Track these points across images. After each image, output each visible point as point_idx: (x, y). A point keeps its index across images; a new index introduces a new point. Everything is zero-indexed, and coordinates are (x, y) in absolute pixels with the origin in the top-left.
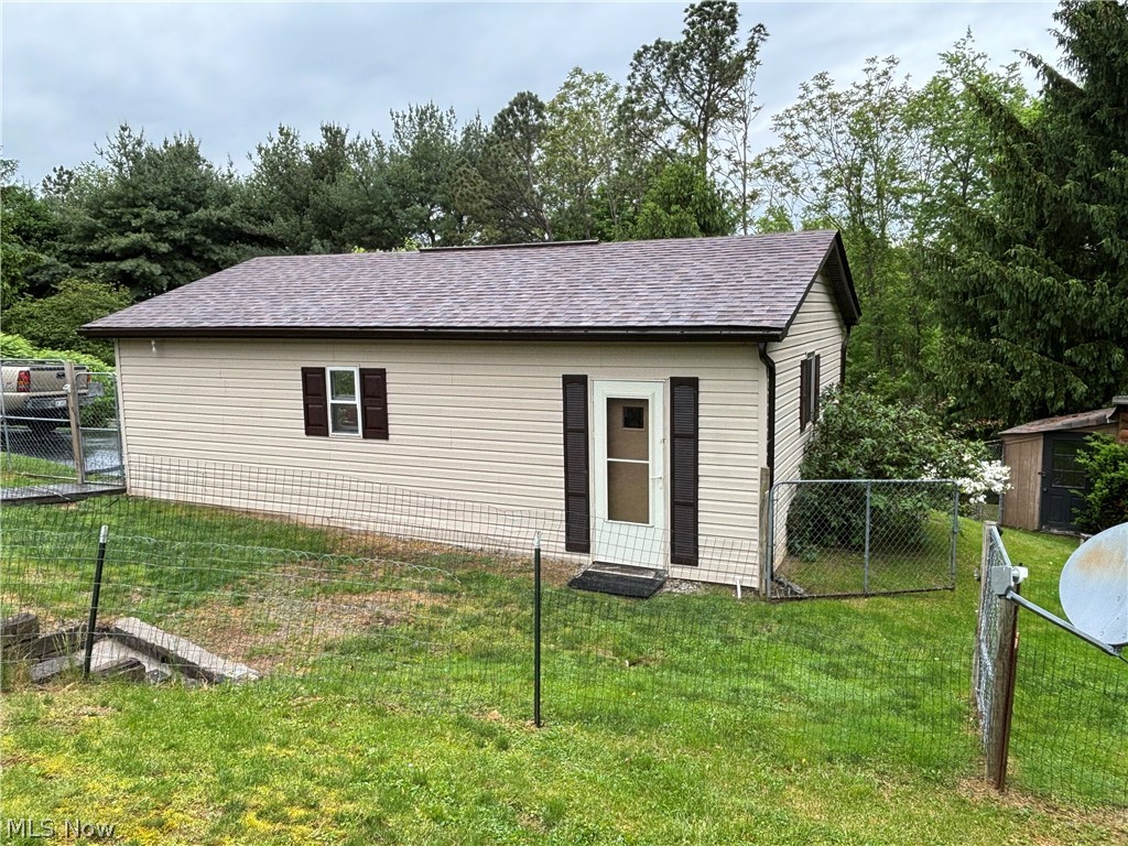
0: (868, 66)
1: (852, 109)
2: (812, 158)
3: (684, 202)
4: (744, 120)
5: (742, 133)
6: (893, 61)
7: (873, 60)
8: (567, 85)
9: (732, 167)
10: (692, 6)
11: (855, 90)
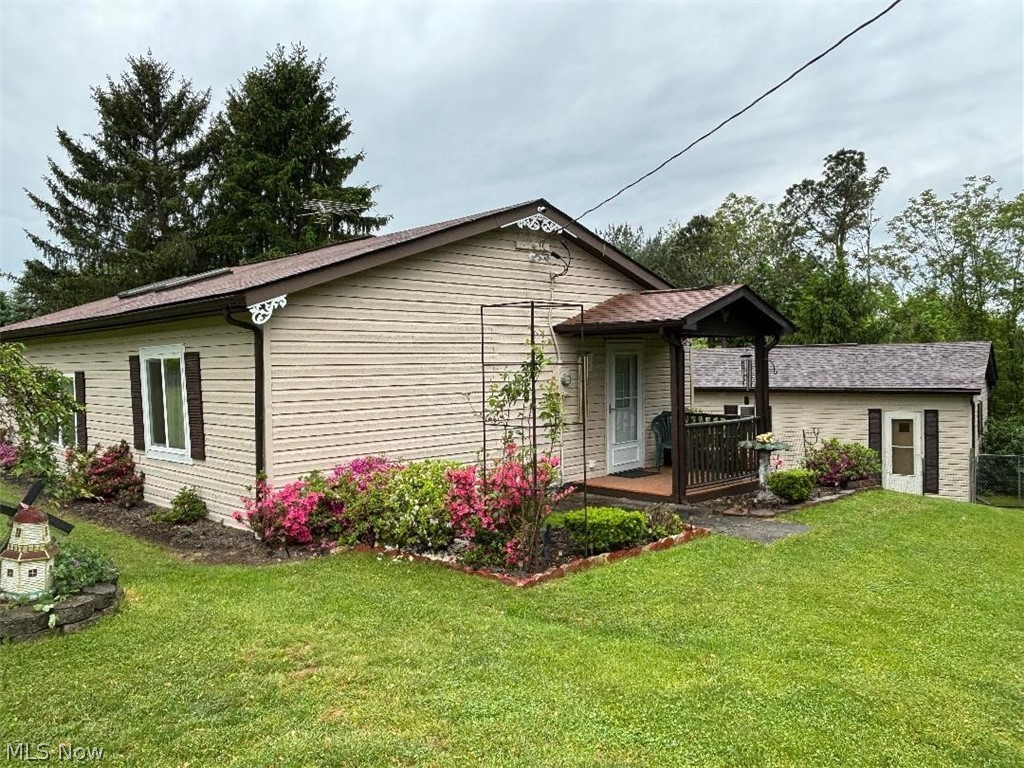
0: (967, 182)
1: (952, 214)
2: (920, 251)
3: (835, 295)
4: (867, 228)
5: (866, 238)
6: (989, 180)
7: (971, 179)
8: (724, 206)
9: (858, 263)
10: (830, 156)
11: (955, 199)
